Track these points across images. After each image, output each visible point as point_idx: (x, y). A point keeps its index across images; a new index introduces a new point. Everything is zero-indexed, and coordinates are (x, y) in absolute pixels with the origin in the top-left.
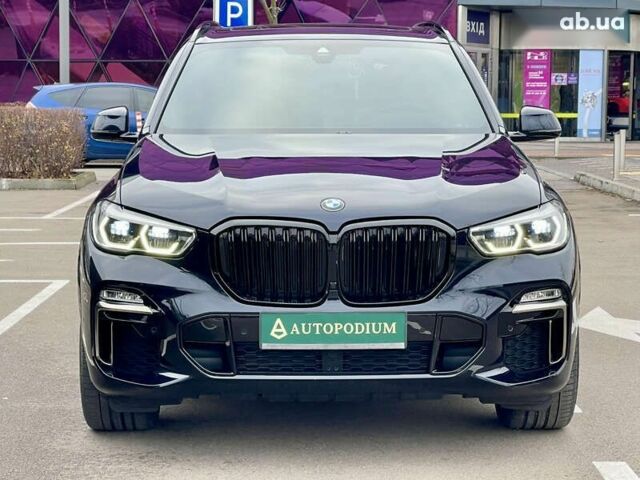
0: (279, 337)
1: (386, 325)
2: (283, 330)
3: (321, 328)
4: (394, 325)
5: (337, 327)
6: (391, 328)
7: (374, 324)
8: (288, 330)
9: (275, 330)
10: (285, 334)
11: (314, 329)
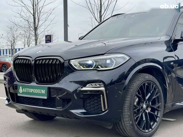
0: (21, 92)
1: (42, 90)
2: (21, 90)
3: (29, 90)
4: (44, 90)
5: (32, 90)
6: (43, 92)
7: (40, 90)
8: (23, 91)
9: (20, 90)
10: (22, 91)
11: (27, 90)
